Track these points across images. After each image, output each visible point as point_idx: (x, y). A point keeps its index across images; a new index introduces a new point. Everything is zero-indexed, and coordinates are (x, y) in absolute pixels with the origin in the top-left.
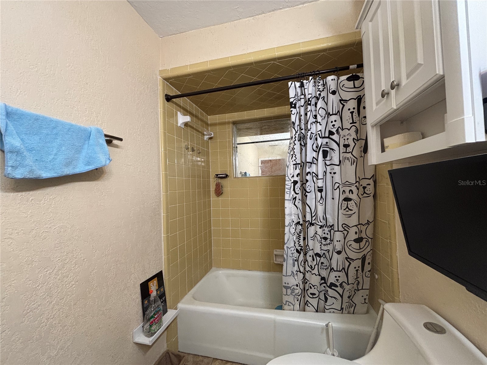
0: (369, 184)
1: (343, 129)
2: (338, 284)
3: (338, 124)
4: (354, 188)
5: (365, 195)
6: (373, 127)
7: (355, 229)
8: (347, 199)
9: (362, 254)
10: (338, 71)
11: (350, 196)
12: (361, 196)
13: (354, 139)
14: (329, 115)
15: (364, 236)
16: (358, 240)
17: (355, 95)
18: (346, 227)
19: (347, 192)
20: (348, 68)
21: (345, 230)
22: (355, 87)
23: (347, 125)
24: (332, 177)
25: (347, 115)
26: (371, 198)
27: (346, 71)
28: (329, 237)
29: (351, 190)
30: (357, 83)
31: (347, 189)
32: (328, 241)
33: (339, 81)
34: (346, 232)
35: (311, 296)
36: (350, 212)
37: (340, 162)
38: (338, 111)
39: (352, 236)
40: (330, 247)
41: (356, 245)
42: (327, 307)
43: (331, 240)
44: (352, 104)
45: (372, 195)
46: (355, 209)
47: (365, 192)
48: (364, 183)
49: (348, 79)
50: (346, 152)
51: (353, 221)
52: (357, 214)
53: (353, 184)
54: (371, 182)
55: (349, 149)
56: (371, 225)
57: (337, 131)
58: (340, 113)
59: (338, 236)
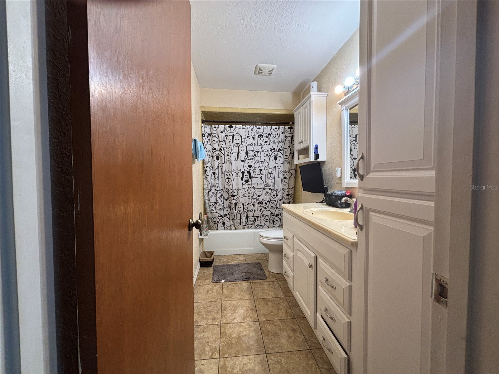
0: (293, 172)
1: (285, 149)
2: (279, 214)
3: (283, 146)
4: (288, 173)
5: (292, 176)
6: (296, 151)
7: (287, 190)
8: (285, 178)
9: (289, 201)
10: (285, 124)
11: (286, 177)
12: (290, 177)
13: (289, 153)
14: (279, 142)
15: (290, 193)
16: (288, 195)
17: (291, 135)
18: (284, 189)
19: (285, 175)
20: (289, 123)
21: (283, 191)
22: (291, 132)
23: (287, 147)
24: (279, 169)
25: (287, 143)
26: (294, 178)
27: (287, 124)
28: (275, 194)
29: (287, 174)
30: (292, 130)
31: (285, 174)
32: (275, 196)
33: (285, 128)
34: (283, 192)
35: (266, 221)
36: (286, 183)
37: (283, 162)
38: (284, 141)
39: (286, 193)
40: (276, 199)
41: (287, 197)
42: (274, 226)
43: (276, 196)
44: (289, 139)
45: (294, 176)
46: (288, 182)
47: (291, 175)
48: (291, 171)
49: (289, 128)
50: (286, 158)
51: (286, 187)
52: (288, 184)
53: (287, 172)
54: (294, 171)
55: (287, 157)
56: (293, 189)
57: (283, 149)
58: (284, 142)
59: (280, 193)
